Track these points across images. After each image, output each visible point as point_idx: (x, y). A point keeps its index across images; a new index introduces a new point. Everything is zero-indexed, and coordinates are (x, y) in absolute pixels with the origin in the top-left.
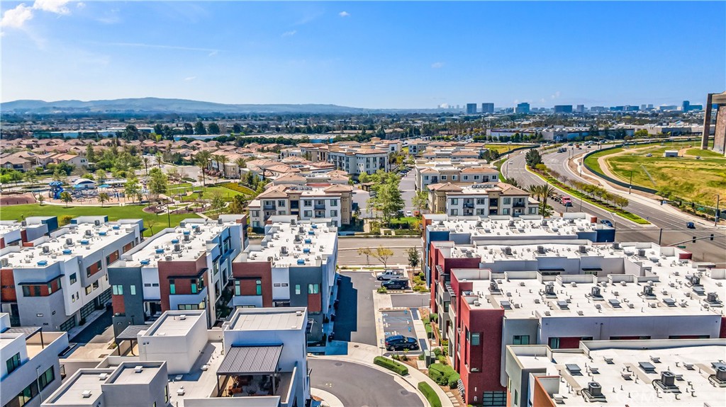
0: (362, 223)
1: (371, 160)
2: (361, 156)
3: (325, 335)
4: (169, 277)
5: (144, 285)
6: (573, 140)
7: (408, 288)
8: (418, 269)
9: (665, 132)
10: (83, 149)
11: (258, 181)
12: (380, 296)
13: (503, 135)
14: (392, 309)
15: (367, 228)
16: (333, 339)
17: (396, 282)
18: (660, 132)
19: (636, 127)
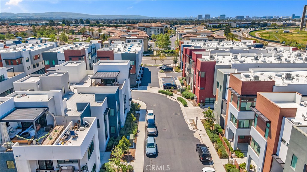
0: (153, 52)
1: (157, 29)
2: (152, 28)
3: (137, 84)
4: (69, 57)
5: (58, 61)
6: (244, 27)
7: (173, 71)
8: (177, 65)
9: (284, 25)
10: (31, 28)
11: (107, 38)
12: (160, 73)
13: (214, 25)
14: (166, 77)
15: (155, 53)
16: (141, 85)
17: (168, 68)
18: (282, 24)
19: (272, 23)
